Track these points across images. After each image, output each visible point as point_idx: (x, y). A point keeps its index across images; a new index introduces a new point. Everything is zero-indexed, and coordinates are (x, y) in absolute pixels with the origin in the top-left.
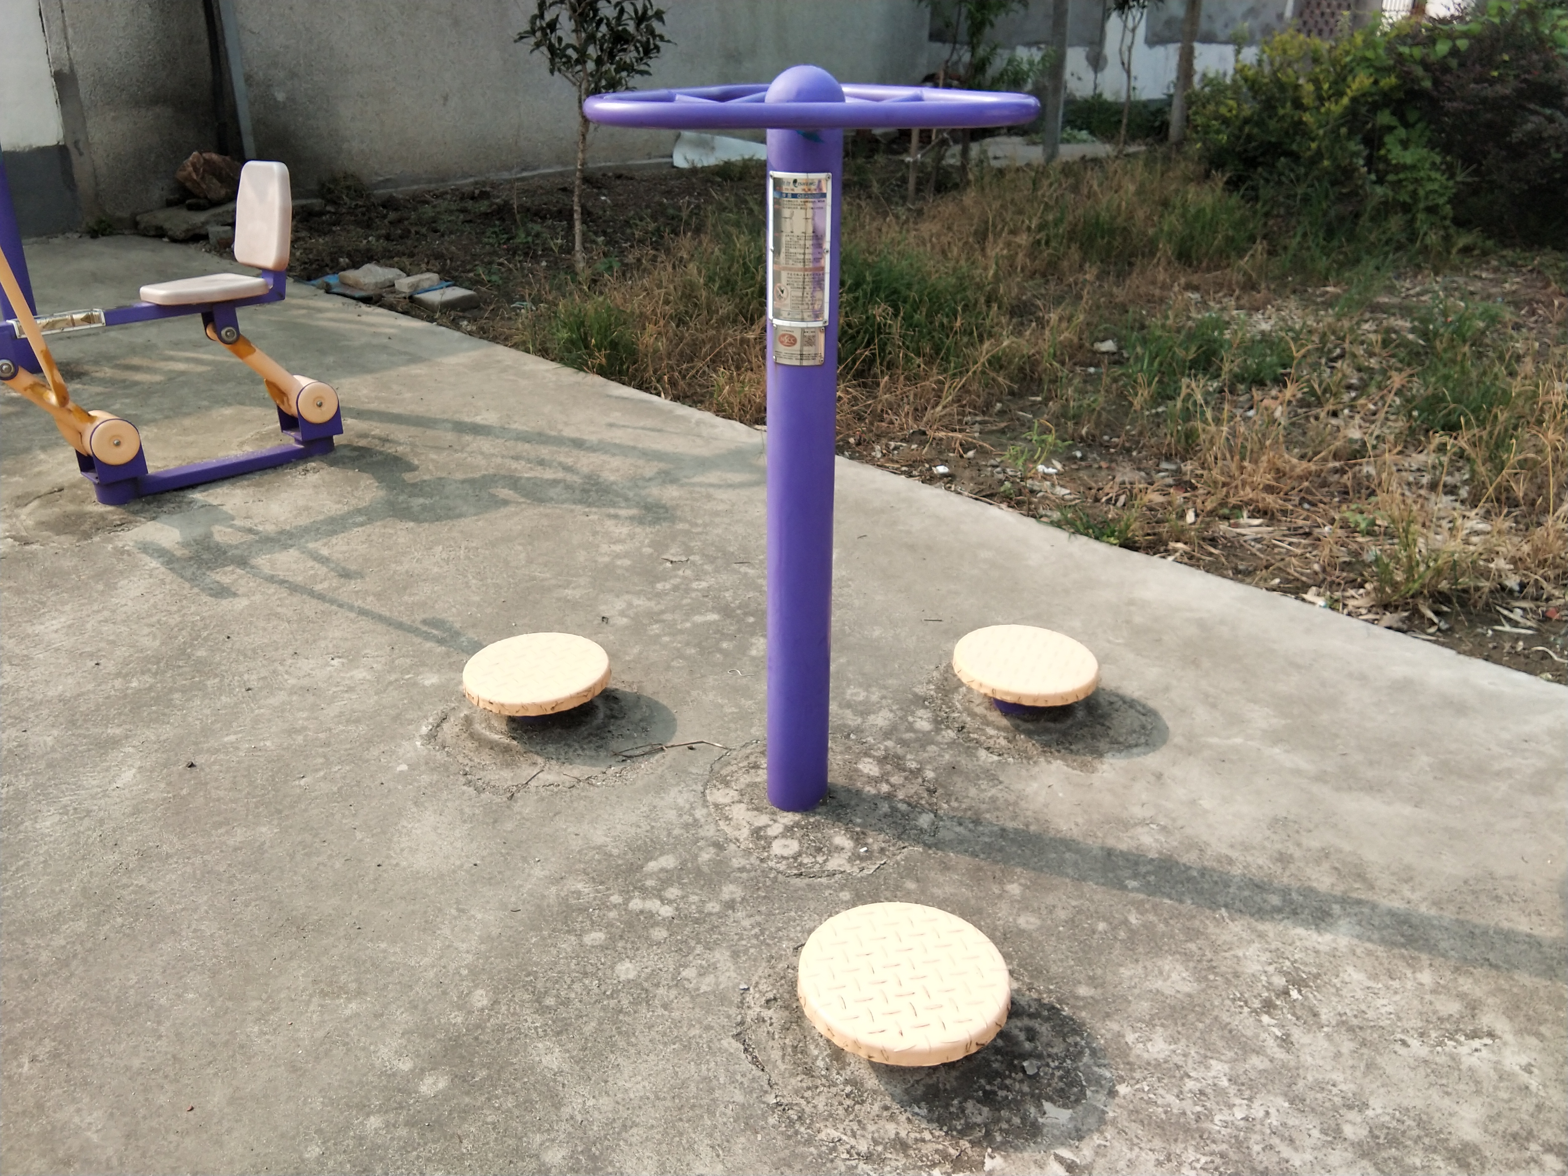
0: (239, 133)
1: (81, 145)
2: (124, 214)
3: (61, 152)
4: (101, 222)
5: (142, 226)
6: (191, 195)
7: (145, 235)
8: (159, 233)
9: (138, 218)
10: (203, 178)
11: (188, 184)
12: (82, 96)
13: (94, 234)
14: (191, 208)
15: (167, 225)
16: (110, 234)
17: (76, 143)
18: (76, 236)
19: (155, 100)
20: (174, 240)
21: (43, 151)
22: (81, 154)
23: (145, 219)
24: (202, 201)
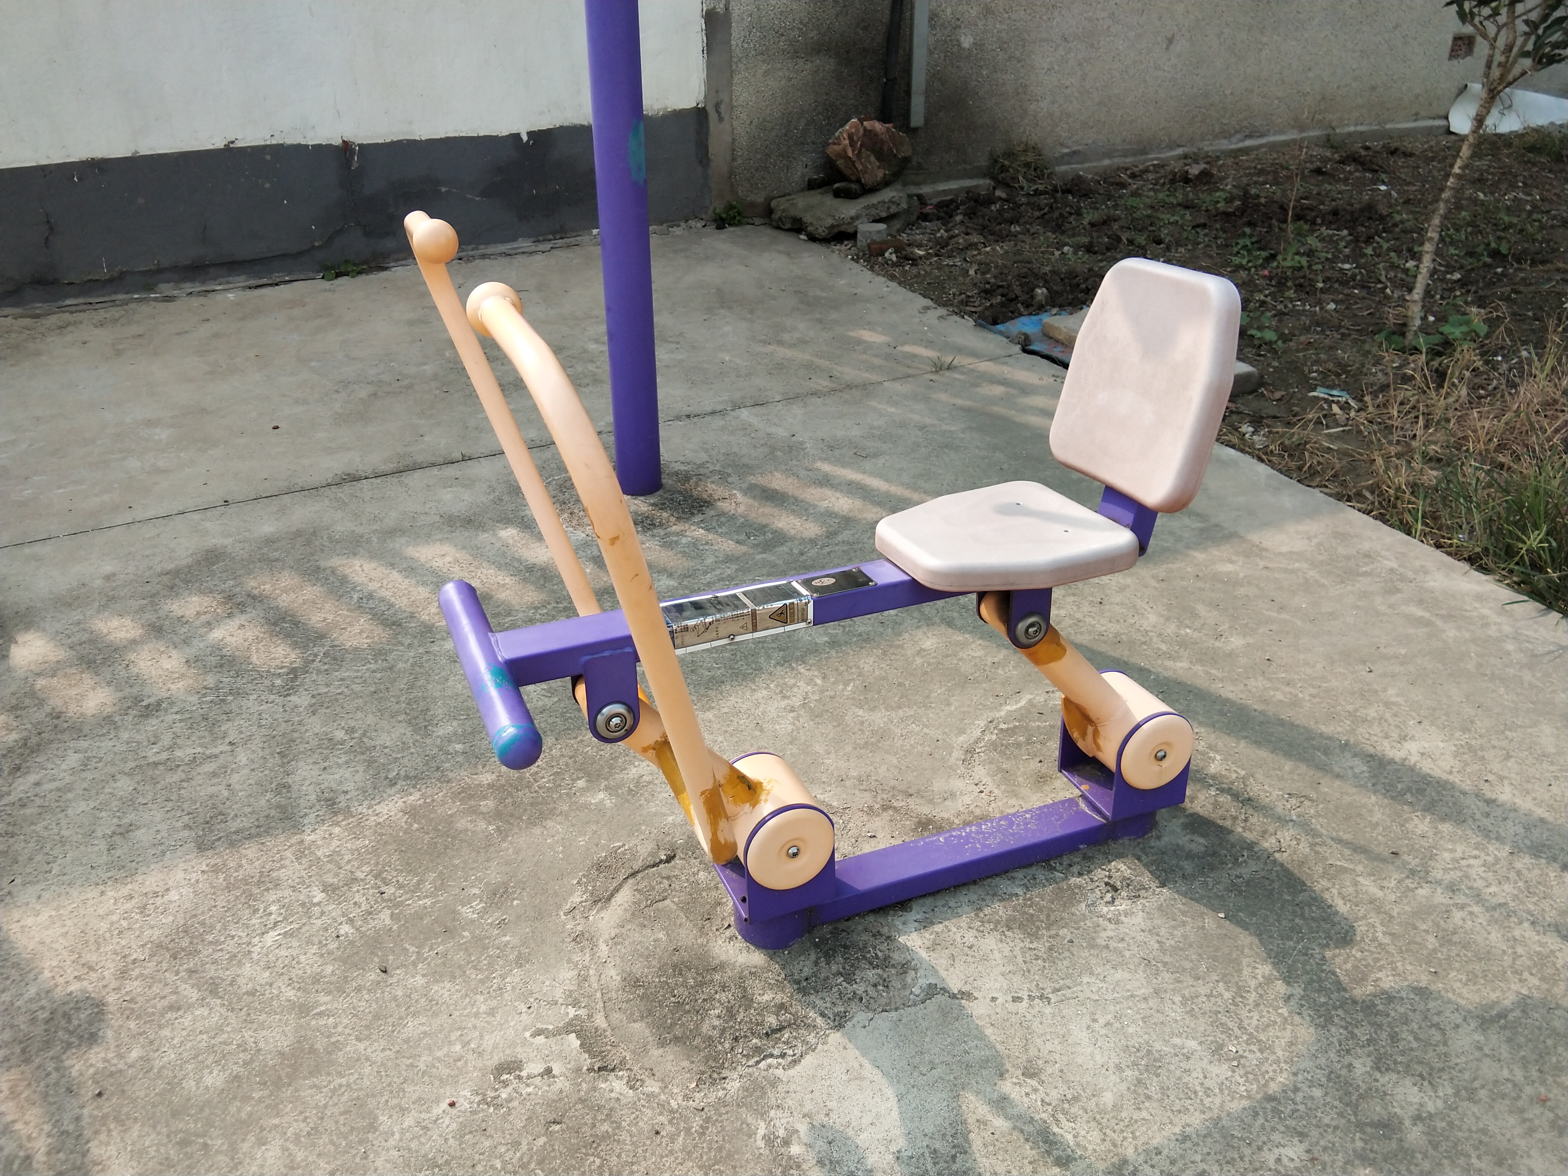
0: (908, 93)
1: (723, 109)
2: (759, 198)
3: (699, 114)
4: (731, 207)
5: (775, 216)
6: (841, 176)
7: (778, 228)
8: (797, 227)
9: (774, 203)
10: (859, 155)
11: (840, 163)
12: (733, 43)
13: (720, 223)
14: (837, 194)
15: (808, 218)
16: (740, 224)
17: (717, 106)
18: (700, 225)
19: (817, 49)
20: (813, 238)
21: (679, 115)
22: (721, 119)
23: (780, 205)
24: (854, 186)
